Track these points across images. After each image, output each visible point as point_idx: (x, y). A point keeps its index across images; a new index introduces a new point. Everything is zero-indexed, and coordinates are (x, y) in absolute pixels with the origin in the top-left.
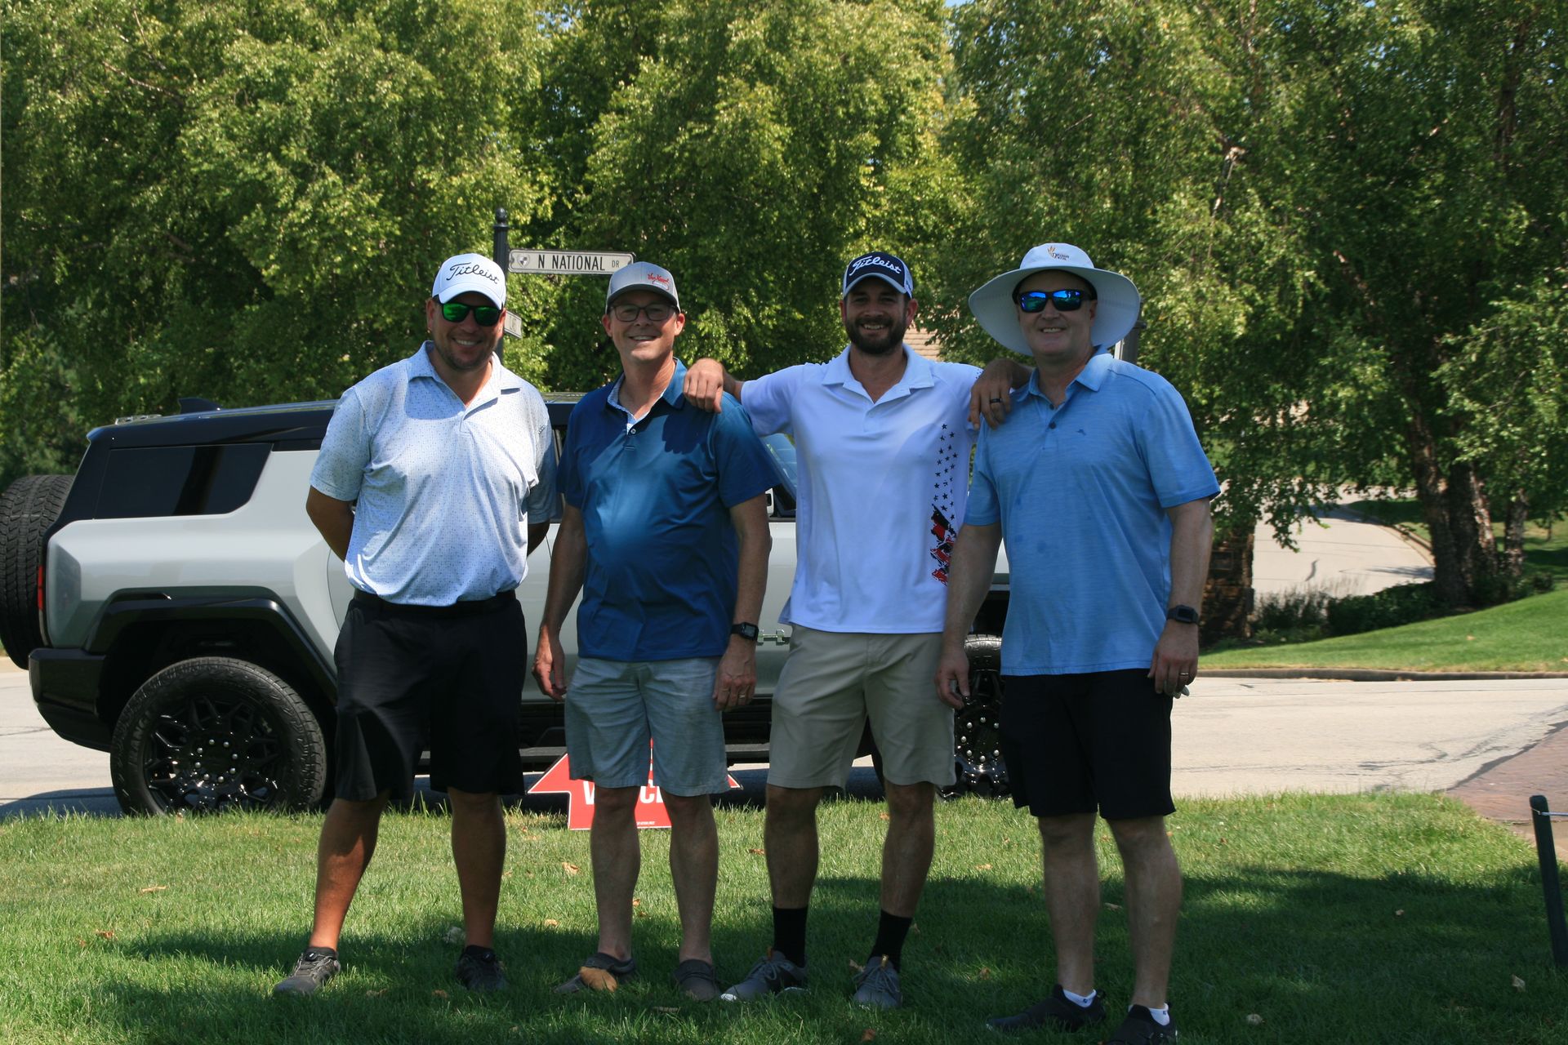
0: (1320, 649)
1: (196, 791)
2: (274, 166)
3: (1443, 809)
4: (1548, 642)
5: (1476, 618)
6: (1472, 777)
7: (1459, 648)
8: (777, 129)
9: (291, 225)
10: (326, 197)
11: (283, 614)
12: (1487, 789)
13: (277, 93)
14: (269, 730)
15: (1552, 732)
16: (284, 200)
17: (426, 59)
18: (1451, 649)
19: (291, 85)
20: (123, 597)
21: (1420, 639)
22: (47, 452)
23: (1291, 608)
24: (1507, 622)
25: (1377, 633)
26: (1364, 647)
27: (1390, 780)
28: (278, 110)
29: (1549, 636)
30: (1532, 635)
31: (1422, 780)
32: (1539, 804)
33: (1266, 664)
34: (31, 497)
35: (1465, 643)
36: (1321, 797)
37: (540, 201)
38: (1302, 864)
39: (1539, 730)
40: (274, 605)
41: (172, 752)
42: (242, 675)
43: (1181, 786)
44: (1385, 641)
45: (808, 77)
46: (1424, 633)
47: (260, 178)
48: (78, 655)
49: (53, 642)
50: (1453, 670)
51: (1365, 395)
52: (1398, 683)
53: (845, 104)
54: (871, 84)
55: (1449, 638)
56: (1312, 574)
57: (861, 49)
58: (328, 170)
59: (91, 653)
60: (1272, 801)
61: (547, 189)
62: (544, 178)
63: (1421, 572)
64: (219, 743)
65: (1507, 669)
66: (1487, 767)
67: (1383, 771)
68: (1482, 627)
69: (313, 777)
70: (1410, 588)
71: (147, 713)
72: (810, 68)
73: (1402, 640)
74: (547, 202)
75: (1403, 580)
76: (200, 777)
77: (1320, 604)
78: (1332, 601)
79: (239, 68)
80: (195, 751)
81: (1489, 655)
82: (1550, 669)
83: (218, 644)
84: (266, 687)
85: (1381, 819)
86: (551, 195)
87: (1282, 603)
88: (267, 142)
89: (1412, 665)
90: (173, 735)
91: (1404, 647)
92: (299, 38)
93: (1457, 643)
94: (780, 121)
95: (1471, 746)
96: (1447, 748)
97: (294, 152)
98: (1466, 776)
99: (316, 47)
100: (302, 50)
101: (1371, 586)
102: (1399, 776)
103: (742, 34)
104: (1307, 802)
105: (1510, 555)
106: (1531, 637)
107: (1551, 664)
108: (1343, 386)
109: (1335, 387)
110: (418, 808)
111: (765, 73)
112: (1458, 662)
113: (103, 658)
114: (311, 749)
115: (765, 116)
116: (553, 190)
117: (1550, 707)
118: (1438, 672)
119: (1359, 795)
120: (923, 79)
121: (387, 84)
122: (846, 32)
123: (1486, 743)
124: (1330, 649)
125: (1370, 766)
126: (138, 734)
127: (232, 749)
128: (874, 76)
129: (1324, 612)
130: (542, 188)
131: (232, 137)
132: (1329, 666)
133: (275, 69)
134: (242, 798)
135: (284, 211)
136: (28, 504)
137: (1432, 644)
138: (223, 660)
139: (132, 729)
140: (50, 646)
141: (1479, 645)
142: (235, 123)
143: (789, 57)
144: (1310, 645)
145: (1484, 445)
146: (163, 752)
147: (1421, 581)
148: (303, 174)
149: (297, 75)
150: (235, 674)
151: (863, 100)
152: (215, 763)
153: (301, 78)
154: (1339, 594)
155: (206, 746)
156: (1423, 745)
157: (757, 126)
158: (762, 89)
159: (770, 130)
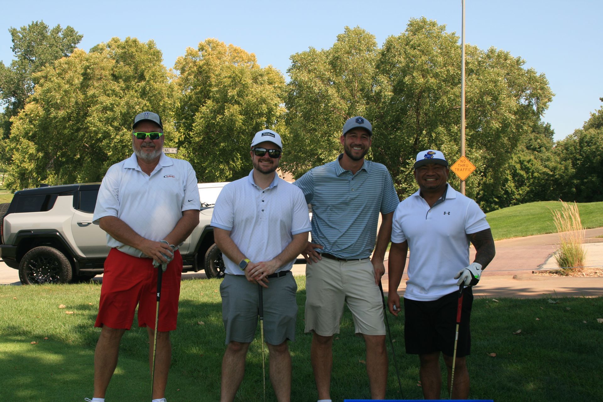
1: (40, 279)
2: (110, 128)
8: (240, 117)
9: (115, 142)
10: (123, 135)
11: (60, 236)
13: (112, 110)
14: (57, 264)
16: (113, 136)
17: (149, 100)
19: (114, 107)
20: (21, 232)
28: (112, 114)
34: (2, 208)
37: (181, 136)
40: (58, 234)
41: (33, 269)
42: (50, 251)
47: (107, 130)
48: (11, 246)
49: (5, 243)
53: (257, 110)
54: (264, 105)
57: (261, 96)
58: (124, 128)
59: (14, 246)
61: (182, 133)
62: (182, 131)
64: (45, 267)
69: (68, 275)
71: (27, 260)
72: (249, 102)
74: (182, 137)
76: (41, 276)
79: (102, 103)
80: (39, 269)
83: (48, 243)
84: (56, 254)
86: (183, 135)
88: (109, 121)
90: (34, 265)
92: (116, 96)
94: (241, 114)
97: (116, 124)
99: (121, 98)
100: (117, 99)
103: (231, 93)
110: (92, 283)
111: (237, 103)
113: (17, 247)
114: (67, 269)
115: (237, 113)
116: (184, 134)
120: (277, 103)
121: (138, 107)
122: (257, 92)
126: (25, 265)
127: (48, 269)
128: (265, 103)
130: (181, 133)
131: (100, 121)
133: (110, 104)
134: (51, 281)
135: (113, 139)
136: (2, 210)
138: (46, 247)
139: (24, 264)
140: (4, 244)
142: (101, 118)
143: (243, 99)
146: (31, 270)
148: (117, 129)
149: (116, 105)
150: (49, 250)
151: (262, 109)
152: (44, 273)
153: (117, 106)
155: (42, 268)
157: (235, 116)
158: (236, 106)
159: (238, 117)
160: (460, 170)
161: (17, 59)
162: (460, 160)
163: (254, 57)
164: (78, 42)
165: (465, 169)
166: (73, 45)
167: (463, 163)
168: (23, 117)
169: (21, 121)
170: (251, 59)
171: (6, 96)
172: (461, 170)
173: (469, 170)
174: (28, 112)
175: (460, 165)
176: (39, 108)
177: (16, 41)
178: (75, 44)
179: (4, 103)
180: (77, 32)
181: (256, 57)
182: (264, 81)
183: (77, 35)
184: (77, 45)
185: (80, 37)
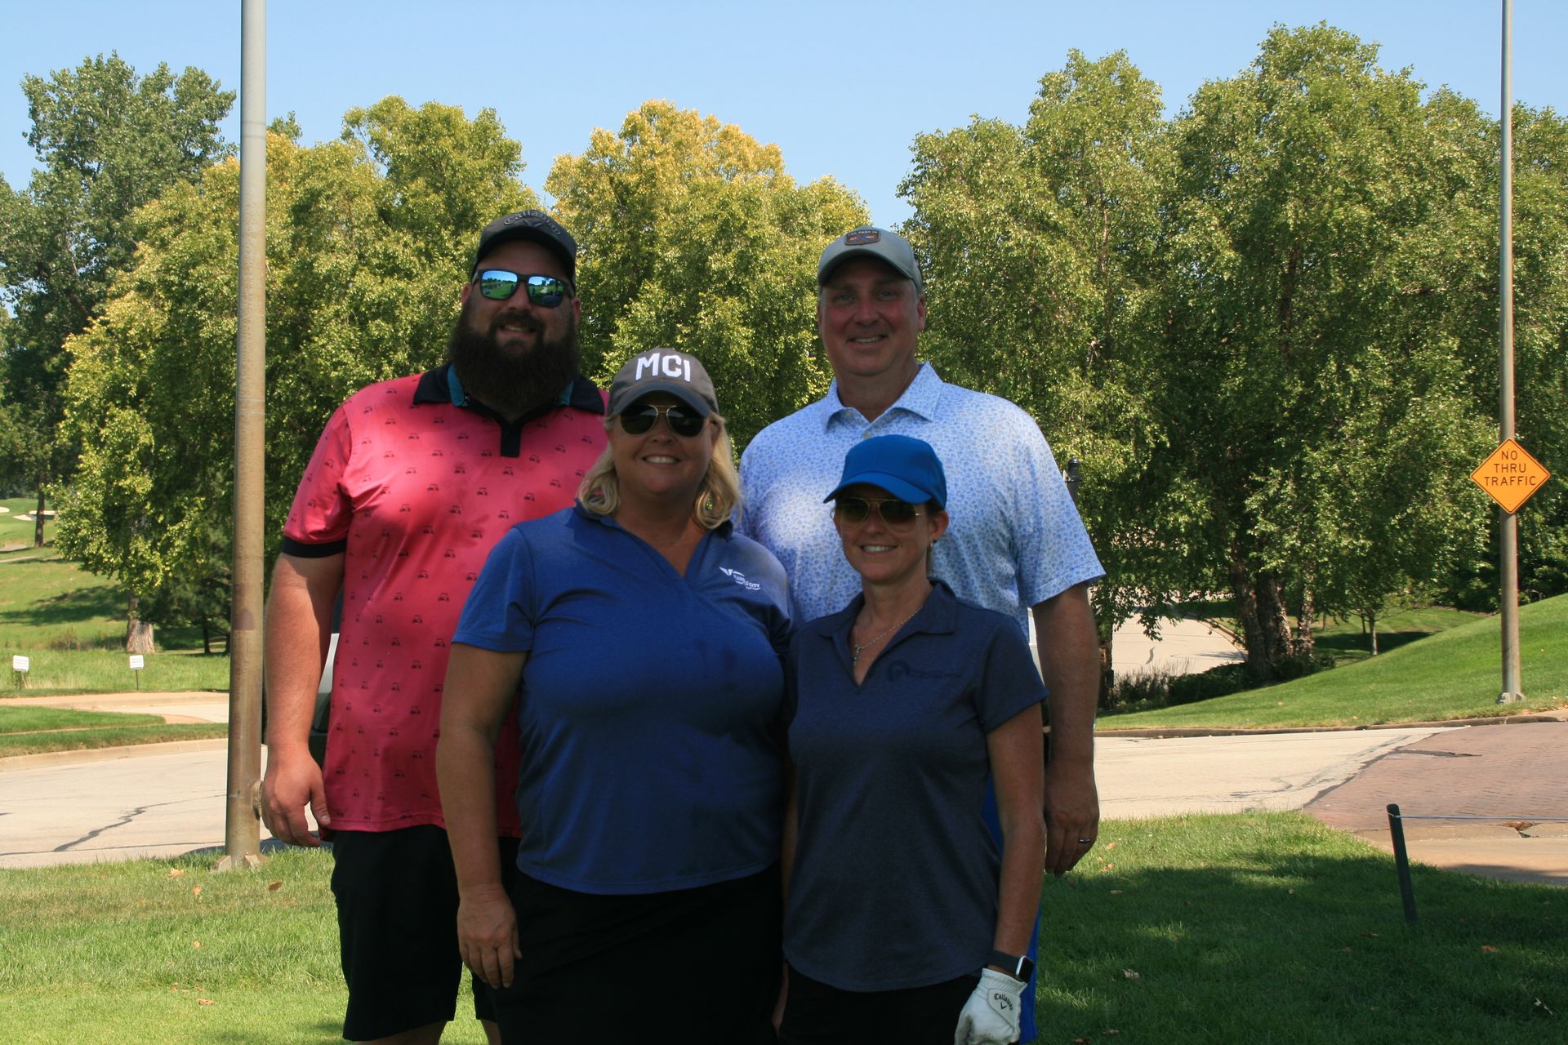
0: (1170, 715)
3: (1302, 822)
4: (1339, 704)
5: (1281, 688)
6: (1313, 801)
7: (1274, 711)
8: (744, 330)
12: (1326, 809)
15: (1364, 767)
18: (1268, 712)
21: (1244, 705)
22: (188, 586)
23: (1141, 684)
24: (1307, 691)
25: (1209, 701)
26: (1201, 712)
27: (1255, 804)
29: (1339, 700)
30: (1325, 700)
31: (1278, 803)
32: (1393, 810)
33: (1131, 726)
35: (1278, 707)
36: (1216, 816)
38: (1212, 862)
39: (1354, 767)
43: (1108, 811)
44: (1217, 707)
45: (766, 293)
46: (1246, 700)
50: (1271, 727)
51: (1197, 522)
52: (1233, 737)
53: (790, 310)
55: (1265, 704)
56: (1151, 659)
60: (1181, 820)
63: (1234, 656)
65: (1313, 724)
66: (1322, 794)
67: (1248, 799)
68: (1288, 695)
70: (1231, 667)
72: (767, 286)
73: (1230, 706)
75: (1224, 662)
77: (1163, 682)
78: (1171, 679)
81: (1297, 716)
82: (1344, 724)
85: (1261, 831)
87: (1133, 681)
89: (1240, 724)
91: (1232, 711)
93: (1272, 707)
94: (745, 324)
95: (1308, 779)
96: (1292, 781)
97: (400, 356)
98: (1308, 800)
99: (410, 280)
101: (1200, 667)
102: (1260, 801)
103: (718, 263)
104: (1206, 820)
105: (1303, 641)
106: (1326, 702)
107: (1345, 721)
108: (1181, 514)
109: (1177, 514)
111: (734, 290)
112: (1274, 721)
115: (734, 321)
117: (1359, 750)
118: (1260, 729)
119: (1242, 814)
122: (791, 259)
123: (1318, 777)
124: (1176, 714)
125: (1238, 795)
129: (1166, 687)
132: (1178, 727)
137: (1252, 708)
141: (1288, 709)
143: (751, 278)
144: (1160, 711)
145: (1282, 557)
147: (1237, 662)
149: (400, 301)
153: (402, 303)
154: (1178, 673)
156: (1273, 780)
157: (728, 329)
158: (732, 302)
159: (738, 332)
160: (1499, 482)
161: (45, 168)
162: (1500, 452)
163: (777, 154)
164: (222, 115)
165: (1516, 479)
166: (206, 122)
167: (1510, 461)
168: (102, 338)
169: (97, 349)
170: (769, 161)
171: (12, 279)
172: (1504, 481)
173: (1529, 480)
174: (117, 322)
175: (1499, 467)
176: (152, 309)
177: (41, 117)
178: (213, 119)
179: (11, 297)
180: (218, 84)
181: (782, 157)
182: (812, 225)
183: (218, 93)
184: (218, 124)
185: (226, 98)
